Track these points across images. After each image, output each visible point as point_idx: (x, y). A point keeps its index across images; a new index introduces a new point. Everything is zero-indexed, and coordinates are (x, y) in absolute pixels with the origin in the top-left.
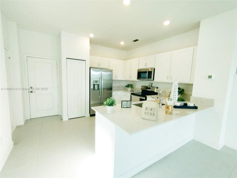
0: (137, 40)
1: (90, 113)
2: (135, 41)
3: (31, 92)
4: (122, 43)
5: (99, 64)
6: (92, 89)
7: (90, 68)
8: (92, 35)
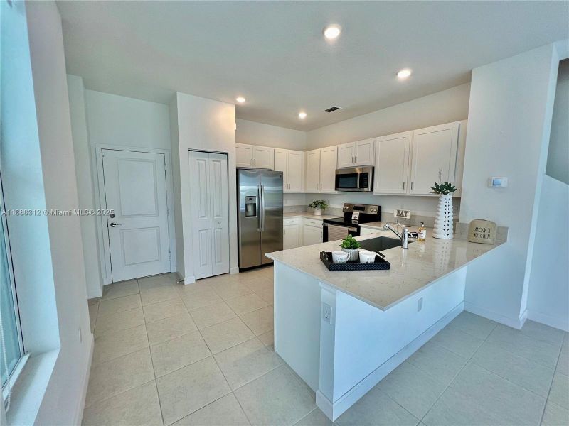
0: (335, 109)
1: (239, 265)
2: (330, 111)
3: (112, 225)
4: (302, 115)
5: (253, 161)
6: (242, 213)
7: (237, 170)
8: (241, 100)
